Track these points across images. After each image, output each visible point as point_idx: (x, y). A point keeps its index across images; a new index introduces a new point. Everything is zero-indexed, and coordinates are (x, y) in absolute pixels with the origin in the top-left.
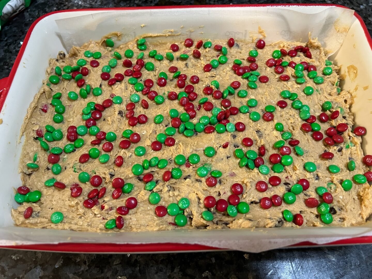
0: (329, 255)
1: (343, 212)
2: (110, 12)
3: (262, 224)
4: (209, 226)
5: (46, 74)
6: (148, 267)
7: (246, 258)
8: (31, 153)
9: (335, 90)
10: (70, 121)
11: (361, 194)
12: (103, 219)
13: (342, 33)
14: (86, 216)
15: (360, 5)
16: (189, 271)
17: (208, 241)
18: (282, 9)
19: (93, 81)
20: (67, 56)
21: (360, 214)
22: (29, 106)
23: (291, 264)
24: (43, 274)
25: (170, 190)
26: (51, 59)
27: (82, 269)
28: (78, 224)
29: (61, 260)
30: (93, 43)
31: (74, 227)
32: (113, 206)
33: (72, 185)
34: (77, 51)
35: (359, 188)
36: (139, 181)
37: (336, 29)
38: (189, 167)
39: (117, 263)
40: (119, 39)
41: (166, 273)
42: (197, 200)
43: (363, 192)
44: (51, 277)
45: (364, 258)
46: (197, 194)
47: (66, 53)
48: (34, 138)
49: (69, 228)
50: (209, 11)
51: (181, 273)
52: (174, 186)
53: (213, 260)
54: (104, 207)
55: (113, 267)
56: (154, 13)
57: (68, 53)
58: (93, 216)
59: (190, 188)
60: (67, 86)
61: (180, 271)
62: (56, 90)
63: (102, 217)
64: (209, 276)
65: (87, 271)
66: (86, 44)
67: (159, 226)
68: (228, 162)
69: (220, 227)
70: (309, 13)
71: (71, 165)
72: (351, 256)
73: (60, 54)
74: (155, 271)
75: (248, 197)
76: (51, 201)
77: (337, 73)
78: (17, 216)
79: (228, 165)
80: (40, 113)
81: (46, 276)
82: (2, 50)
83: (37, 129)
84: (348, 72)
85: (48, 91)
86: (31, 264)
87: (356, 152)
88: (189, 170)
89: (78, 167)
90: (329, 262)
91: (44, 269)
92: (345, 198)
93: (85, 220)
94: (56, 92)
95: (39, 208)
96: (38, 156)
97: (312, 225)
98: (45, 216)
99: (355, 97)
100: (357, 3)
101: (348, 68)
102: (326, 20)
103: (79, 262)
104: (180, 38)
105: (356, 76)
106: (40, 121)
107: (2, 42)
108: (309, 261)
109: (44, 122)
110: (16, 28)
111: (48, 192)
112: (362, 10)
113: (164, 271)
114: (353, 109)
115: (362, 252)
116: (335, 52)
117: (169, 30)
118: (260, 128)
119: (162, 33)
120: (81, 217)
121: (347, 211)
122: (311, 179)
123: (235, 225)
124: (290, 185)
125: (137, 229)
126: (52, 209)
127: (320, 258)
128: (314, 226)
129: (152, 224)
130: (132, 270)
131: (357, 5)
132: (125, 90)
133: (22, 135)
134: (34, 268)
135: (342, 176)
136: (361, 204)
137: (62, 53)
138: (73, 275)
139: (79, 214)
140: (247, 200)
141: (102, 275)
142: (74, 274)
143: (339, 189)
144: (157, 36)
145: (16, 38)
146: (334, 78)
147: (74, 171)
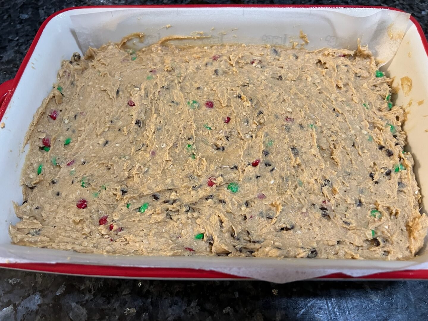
0: (371, 294)
1: (387, 245)
2: (132, 10)
3: (292, 253)
4: (231, 253)
5: (57, 77)
6: (161, 299)
7: (274, 293)
8: (35, 164)
9: (386, 105)
10: (81, 130)
11: (411, 224)
12: (112, 240)
13: (395, 40)
14: (93, 236)
15: (421, 10)
16: (208, 306)
17: (225, 268)
18: (327, 11)
19: (110, 87)
20: (82, 58)
21: (408, 247)
22: (35, 111)
23: (327, 303)
24: (42, 302)
25: (188, 211)
26: (64, 60)
27: (87, 298)
28: (83, 245)
29: (64, 287)
30: (112, 45)
31: (78, 248)
32: (123, 226)
33: (78, 201)
34: (94, 53)
35: (408, 218)
36: (154, 200)
37: (389, 35)
38: (212, 186)
39: (126, 293)
40: (141, 41)
41: (181, 307)
42: (219, 223)
43: (412, 222)
44: (51, 305)
45: (413, 300)
46: (219, 216)
47: (81, 55)
48: (40, 147)
49: (72, 248)
50: (244, 11)
51: (198, 308)
52: (194, 207)
53: (237, 295)
54: (113, 226)
55: (122, 297)
56: (182, 12)
57: (84, 55)
58: (100, 237)
59: (212, 209)
60: (80, 91)
61: (197, 305)
62: (68, 95)
63: (110, 238)
64: (231, 313)
65: (91, 300)
66: (105, 46)
67: (174, 251)
68: (257, 182)
69: (243, 255)
70: (358, 16)
71: (79, 179)
72: (397, 297)
73: (75, 55)
74: (169, 303)
75: (278, 222)
76: (54, 218)
77: (389, 86)
78: (15, 233)
79: (258, 185)
80: (48, 120)
81: (46, 304)
82: (12, 51)
83: (44, 138)
84: (402, 84)
85: (58, 96)
86: (29, 290)
87: (407, 176)
88: (212, 189)
89: (87, 181)
90: (372, 302)
91: (43, 296)
92: (391, 228)
93: (91, 241)
94: (67, 97)
95: (40, 225)
96: (42, 167)
97: (350, 257)
98: (46, 234)
99: (408, 113)
100: (418, 8)
101: (402, 80)
102: (379, 24)
103: (83, 290)
104: (211, 41)
105: (410, 90)
106: (48, 129)
107: (13, 42)
108: (348, 300)
109: (52, 130)
110: (29, 27)
111: (52, 208)
112: (423, 16)
113: (180, 304)
114: (406, 127)
115: (410, 293)
116: (387, 62)
117: (198, 32)
118: (296, 145)
119: (190, 35)
120: (86, 238)
121: (392, 244)
122: (352, 205)
123: (261, 253)
124: (327, 210)
125: (148, 253)
126: (55, 227)
127: (361, 298)
128: (353, 258)
129: (166, 248)
130: (143, 302)
131: (418, 10)
132: (144, 97)
133: (27, 143)
134: (33, 294)
135: (389, 203)
136: (410, 236)
137: (77, 54)
138: (75, 304)
139: (84, 234)
140: (277, 226)
141: (109, 306)
142: (77, 303)
143: (385, 218)
144: (185, 39)
145: (28, 38)
146: (385, 91)
147: (83, 186)
